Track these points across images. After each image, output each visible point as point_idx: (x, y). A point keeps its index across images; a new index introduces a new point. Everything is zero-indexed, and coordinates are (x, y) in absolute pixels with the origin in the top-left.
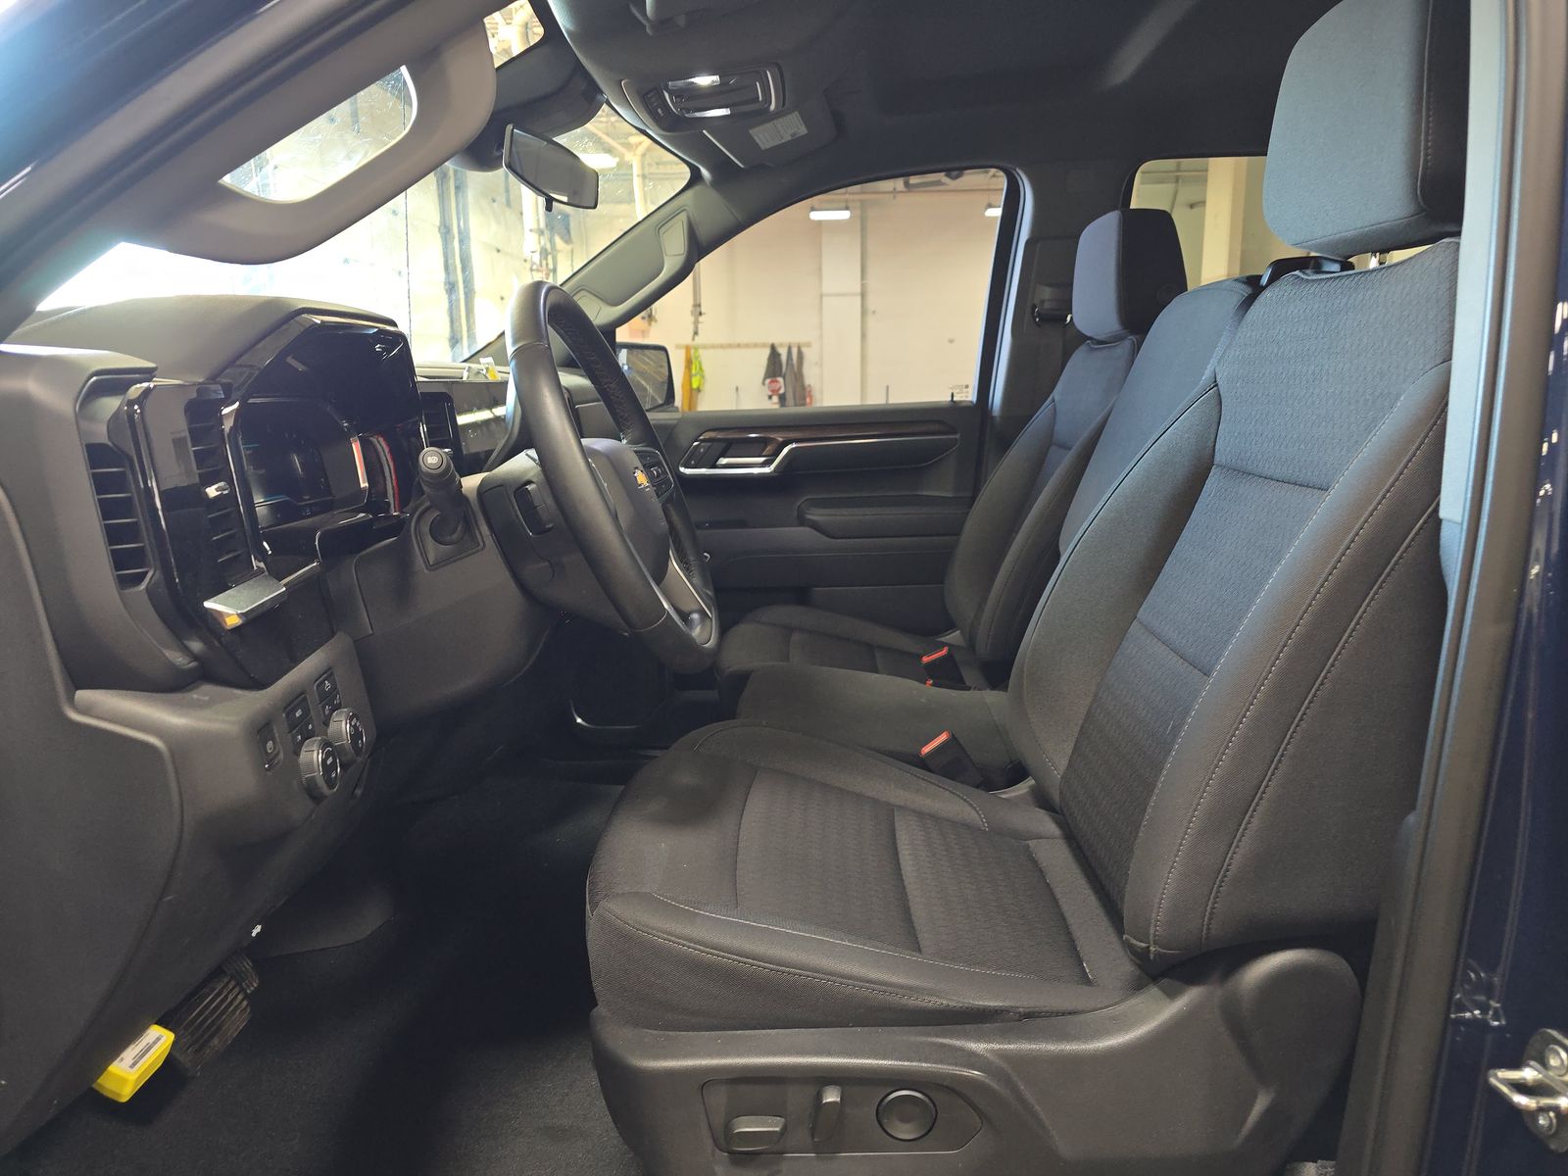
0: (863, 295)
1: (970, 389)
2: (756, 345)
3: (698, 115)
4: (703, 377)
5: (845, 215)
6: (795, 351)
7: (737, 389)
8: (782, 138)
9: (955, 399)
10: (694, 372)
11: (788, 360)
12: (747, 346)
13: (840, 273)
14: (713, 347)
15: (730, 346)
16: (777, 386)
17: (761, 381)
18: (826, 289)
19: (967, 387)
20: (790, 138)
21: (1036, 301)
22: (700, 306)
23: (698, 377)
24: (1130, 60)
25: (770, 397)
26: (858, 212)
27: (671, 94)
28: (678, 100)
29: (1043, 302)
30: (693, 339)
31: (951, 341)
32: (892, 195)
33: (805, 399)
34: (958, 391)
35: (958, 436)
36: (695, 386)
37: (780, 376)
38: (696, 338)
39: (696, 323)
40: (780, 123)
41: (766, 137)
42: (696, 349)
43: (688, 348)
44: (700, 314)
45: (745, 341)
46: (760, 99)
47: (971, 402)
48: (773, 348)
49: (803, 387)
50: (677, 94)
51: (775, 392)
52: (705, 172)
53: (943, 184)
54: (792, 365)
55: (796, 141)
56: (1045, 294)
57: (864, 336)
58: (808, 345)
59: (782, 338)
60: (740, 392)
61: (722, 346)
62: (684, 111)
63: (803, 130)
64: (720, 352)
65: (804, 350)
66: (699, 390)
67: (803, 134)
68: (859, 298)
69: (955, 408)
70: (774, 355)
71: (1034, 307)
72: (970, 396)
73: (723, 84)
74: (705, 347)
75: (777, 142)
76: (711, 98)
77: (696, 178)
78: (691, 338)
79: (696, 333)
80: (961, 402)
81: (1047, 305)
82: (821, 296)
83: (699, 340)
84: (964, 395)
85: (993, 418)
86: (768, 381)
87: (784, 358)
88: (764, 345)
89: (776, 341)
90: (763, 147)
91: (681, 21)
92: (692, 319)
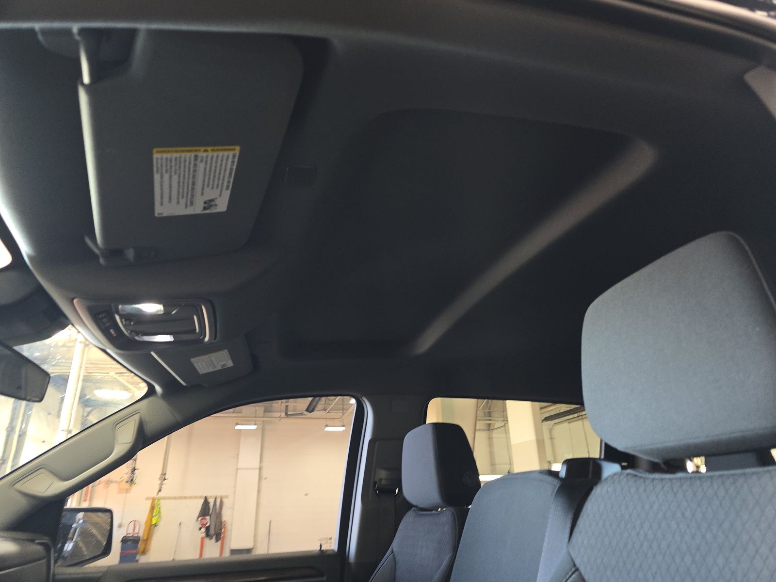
0: (260, 469)
1: (333, 540)
2: (196, 497)
3: (147, 338)
4: (160, 517)
5: (254, 427)
6: (218, 501)
7: (180, 524)
8: (215, 367)
9: (322, 549)
10: (154, 514)
11: (213, 508)
12: (190, 498)
13: (249, 457)
14: (169, 498)
15: (180, 498)
16: (204, 522)
17: (196, 518)
18: (240, 466)
19: (331, 539)
20: (220, 368)
21: (377, 479)
22: (165, 474)
23: (157, 517)
24: (427, 341)
25: (200, 529)
26: (261, 426)
27: (121, 317)
28: (128, 323)
29: (381, 480)
30: (158, 494)
31: (306, 495)
32: (278, 419)
33: (221, 529)
34: (324, 542)
35: (325, 578)
36: (154, 522)
37: (208, 515)
38: (160, 493)
39: (161, 484)
40: (214, 356)
41: (204, 364)
42: (159, 500)
43: (153, 499)
44: (165, 479)
45: (189, 495)
46: (197, 331)
47: (333, 551)
48: (206, 499)
49: (221, 523)
50: (128, 318)
51: (203, 525)
52: (158, 389)
53: (304, 415)
54: (216, 509)
55: (224, 371)
56: (382, 474)
57: (259, 491)
58: (227, 497)
59: (211, 493)
60: (182, 525)
61: (175, 498)
62: (133, 333)
63: (230, 364)
64: (173, 501)
65: (224, 500)
66: (155, 525)
67: (229, 366)
68: (257, 471)
69: (322, 555)
70: (206, 503)
71: (375, 483)
72: (333, 545)
73: (167, 313)
74: (164, 498)
75: (211, 370)
76: (156, 324)
77: (151, 391)
78: (156, 494)
79: (160, 491)
80: (327, 551)
81: (383, 482)
82: (237, 469)
83: (161, 494)
84: (329, 545)
85: (349, 564)
86: (200, 519)
87: (211, 505)
88: (200, 497)
89: (208, 494)
90: (201, 373)
91: (130, 254)
92: (159, 482)
